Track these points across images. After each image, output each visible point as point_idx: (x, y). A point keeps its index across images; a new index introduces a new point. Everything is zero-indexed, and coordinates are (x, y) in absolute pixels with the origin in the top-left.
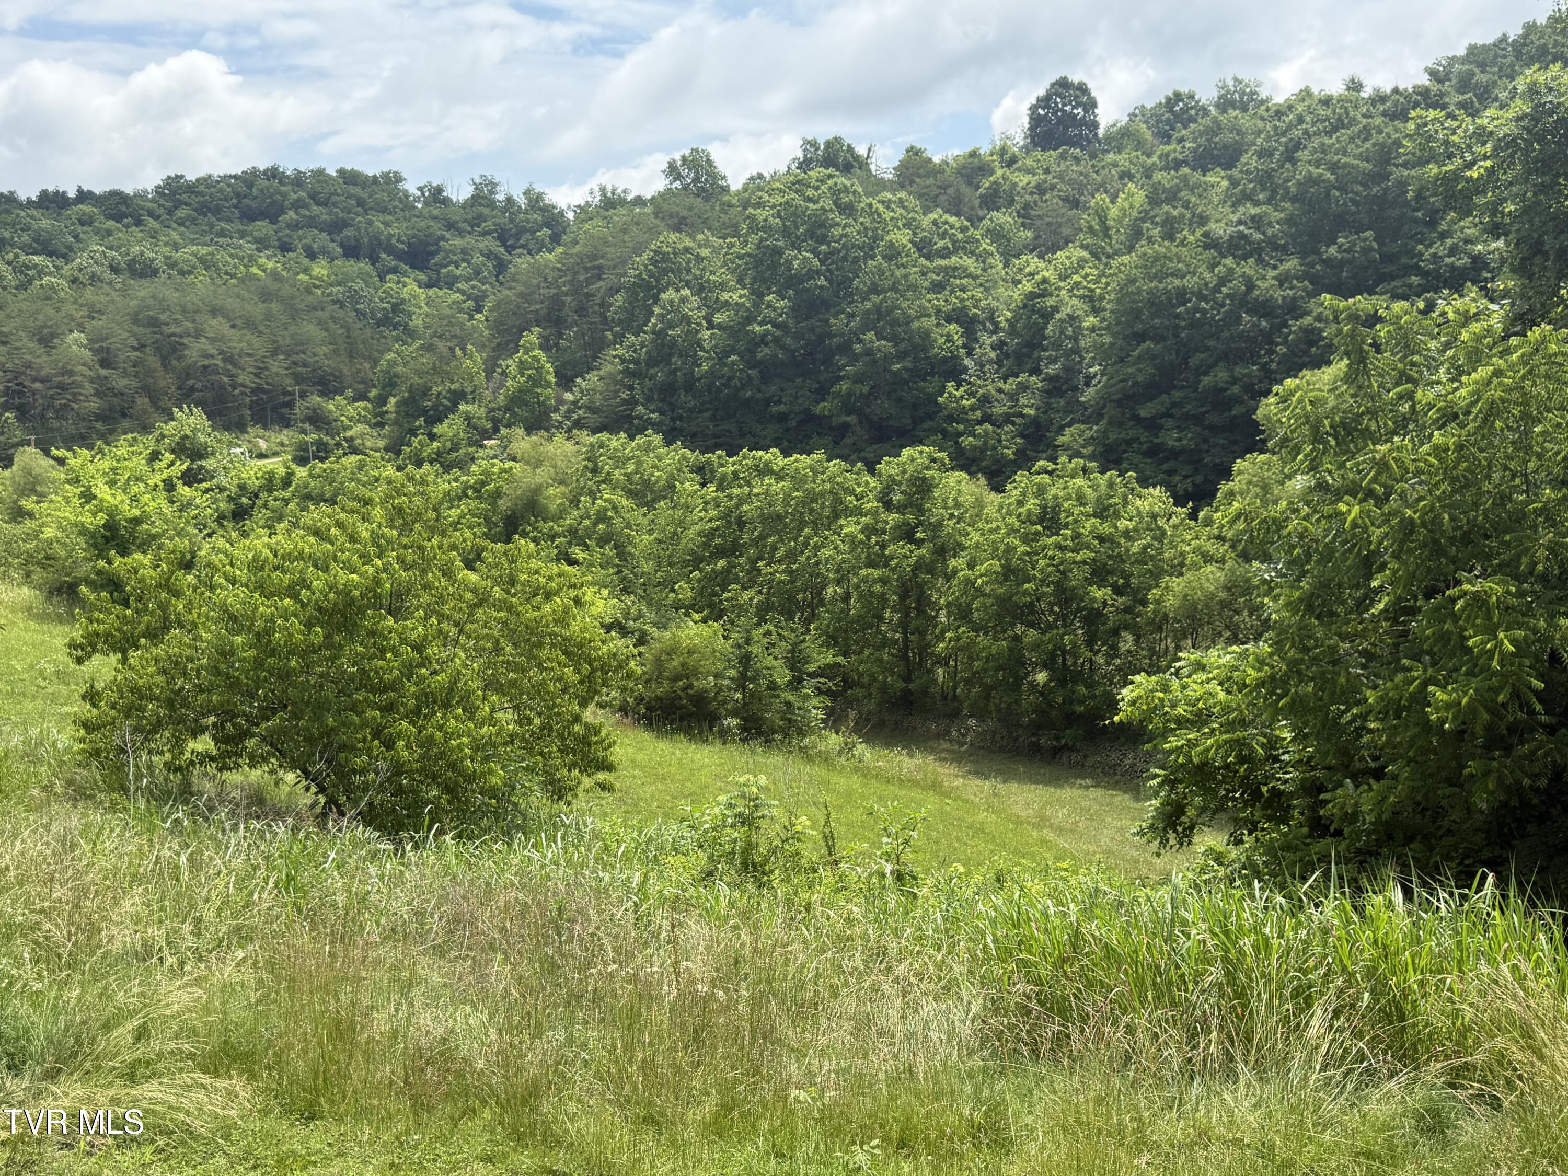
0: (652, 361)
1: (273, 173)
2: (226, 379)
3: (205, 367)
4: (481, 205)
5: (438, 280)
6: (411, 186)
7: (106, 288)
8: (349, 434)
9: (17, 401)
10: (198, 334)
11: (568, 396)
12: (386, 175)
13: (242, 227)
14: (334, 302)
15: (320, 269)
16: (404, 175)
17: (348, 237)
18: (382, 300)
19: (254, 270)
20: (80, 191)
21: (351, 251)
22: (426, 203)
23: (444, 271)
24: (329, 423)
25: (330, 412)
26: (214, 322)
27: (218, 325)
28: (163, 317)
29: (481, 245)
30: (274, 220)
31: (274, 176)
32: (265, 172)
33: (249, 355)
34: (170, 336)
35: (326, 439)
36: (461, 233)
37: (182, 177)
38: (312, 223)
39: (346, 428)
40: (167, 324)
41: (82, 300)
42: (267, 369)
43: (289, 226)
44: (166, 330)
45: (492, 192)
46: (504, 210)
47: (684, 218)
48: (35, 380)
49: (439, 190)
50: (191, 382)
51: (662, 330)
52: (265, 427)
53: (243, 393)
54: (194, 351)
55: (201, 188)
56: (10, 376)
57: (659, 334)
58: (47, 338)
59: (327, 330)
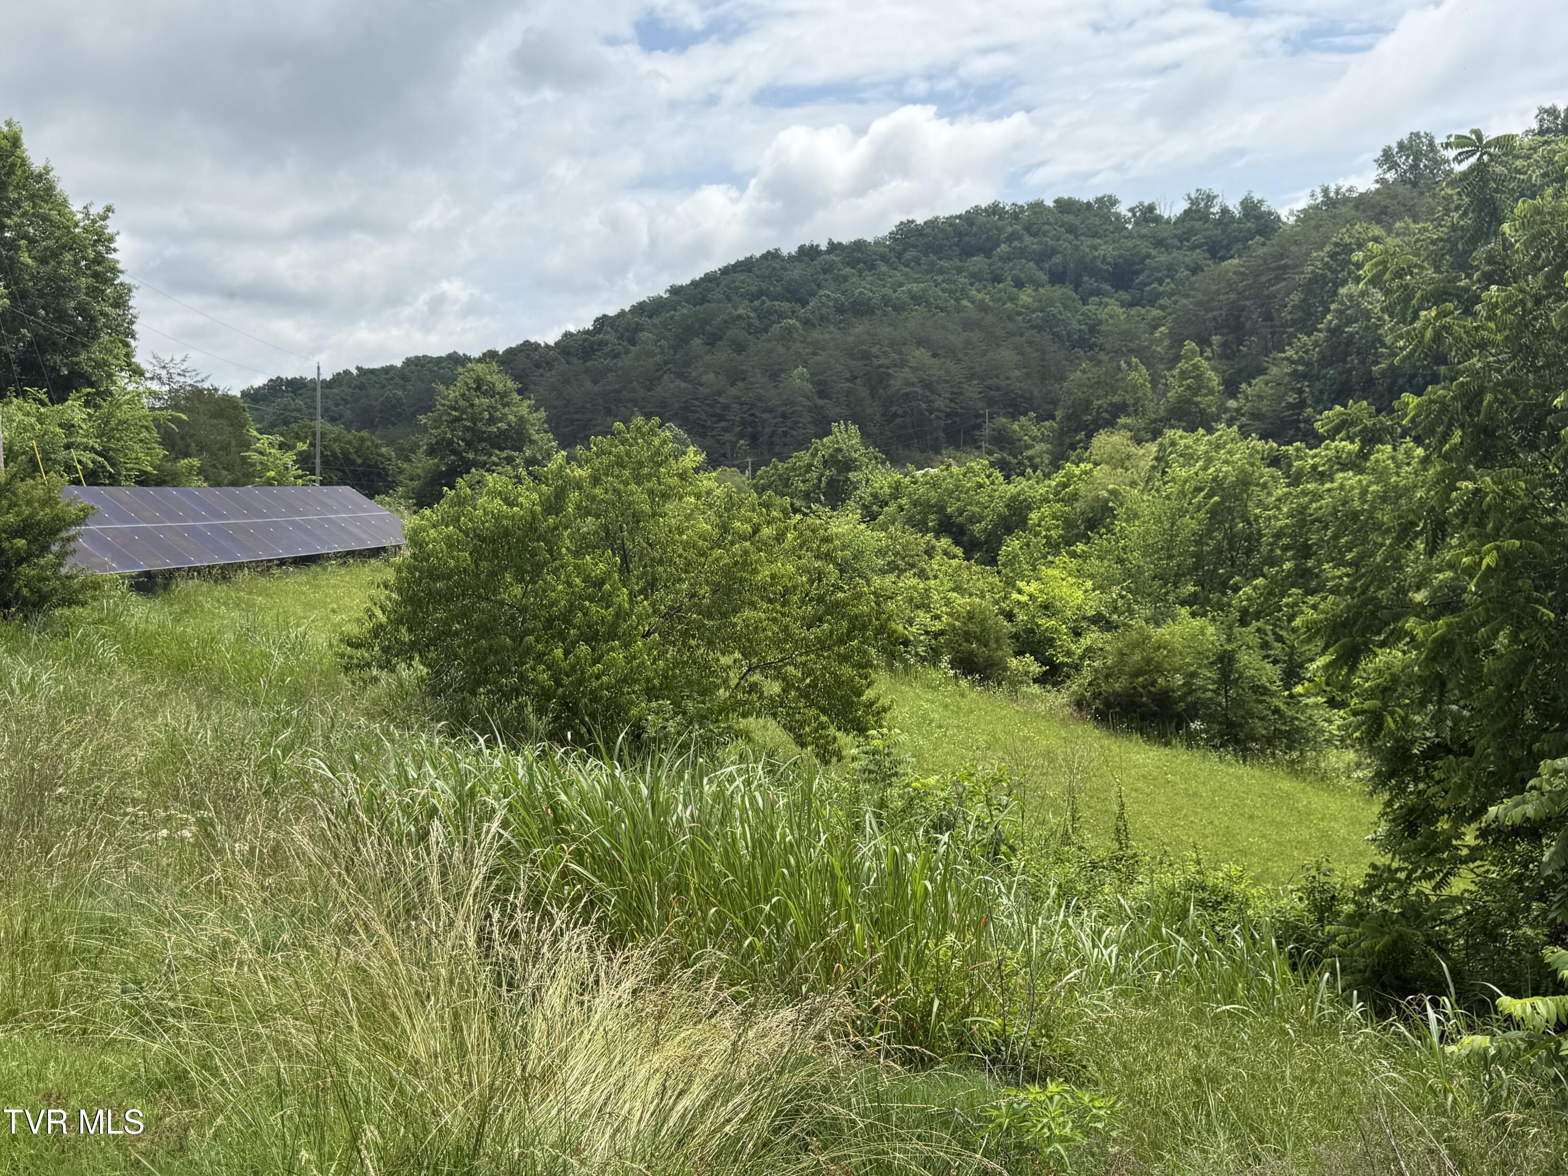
0: (1325, 362)
1: (995, 210)
2: (924, 406)
3: (907, 394)
4: (1193, 219)
5: (1142, 298)
6: (1123, 209)
7: (831, 328)
8: (1030, 453)
9: (750, 429)
10: (902, 364)
11: (1232, 404)
12: (1100, 200)
13: (958, 263)
14: (1033, 327)
15: (1026, 297)
16: (1118, 197)
17: (1055, 265)
18: (1079, 322)
19: (965, 303)
20: (831, 243)
21: (1057, 278)
22: (1137, 224)
23: (1148, 289)
24: (1012, 443)
25: (1014, 431)
26: (917, 353)
27: (921, 355)
28: (874, 350)
29: (1187, 260)
30: (988, 253)
31: (994, 213)
32: (986, 210)
33: (946, 382)
34: (880, 366)
35: (1009, 458)
36: (1168, 248)
37: (913, 221)
38: (1023, 253)
39: (1030, 447)
40: (877, 357)
41: (809, 339)
42: (961, 393)
43: (1001, 258)
44: (876, 362)
45: (1207, 207)
46: (1219, 222)
47: (1386, 207)
48: (764, 411)
49: (1151, 208)
50: (893, 409)
51: (1338, 327)
52: (958, 448)
53: (938, 417)
54: (900, 380)
55: (928, 230)
56: (746, 407)
57: (1334, 332)
58: (775, 374)
59: (1022, 354)
